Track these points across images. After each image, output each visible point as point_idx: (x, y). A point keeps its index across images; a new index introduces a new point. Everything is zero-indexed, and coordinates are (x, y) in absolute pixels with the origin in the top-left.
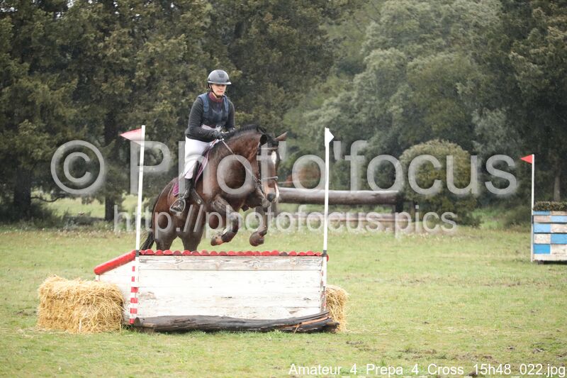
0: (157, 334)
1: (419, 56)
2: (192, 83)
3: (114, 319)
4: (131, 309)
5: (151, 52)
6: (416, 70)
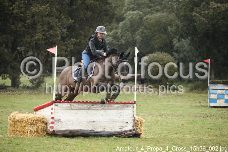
2: (51, 26)
4: (51, 126)
5: (34, 12)
6: (147, 20)
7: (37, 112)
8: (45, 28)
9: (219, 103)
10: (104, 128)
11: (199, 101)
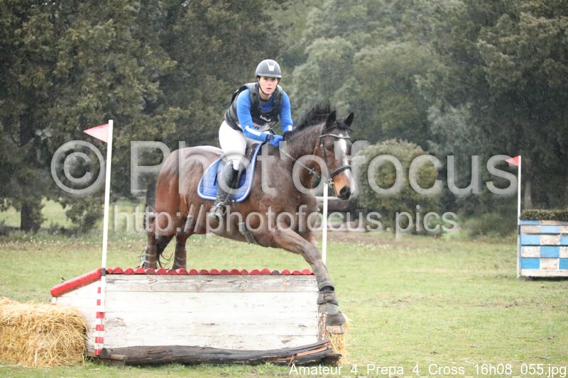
0: (128, 368)
1: (367, 46)
2: (120, 75)
3: (76, 350)
4: (96, 338)
5: (75, 40)
6: (363, 61)
7: (59, 298)
8: (105, 81)
9: (545, 268)
10: (241, 342)
11: (495, 262)
